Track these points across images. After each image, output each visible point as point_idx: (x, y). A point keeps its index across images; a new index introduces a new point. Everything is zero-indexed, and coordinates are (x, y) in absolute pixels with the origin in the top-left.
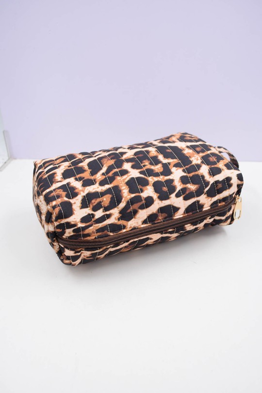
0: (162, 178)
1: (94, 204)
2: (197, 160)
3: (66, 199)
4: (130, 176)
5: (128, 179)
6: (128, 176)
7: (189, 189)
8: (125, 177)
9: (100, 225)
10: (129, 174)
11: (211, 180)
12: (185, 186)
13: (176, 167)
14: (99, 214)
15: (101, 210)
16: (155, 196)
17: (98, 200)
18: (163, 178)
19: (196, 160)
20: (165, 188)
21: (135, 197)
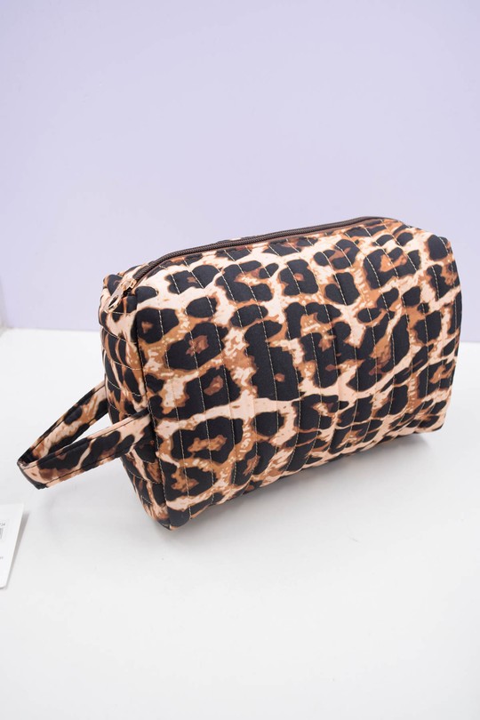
0: (303, 299)
1: (402, 257)
2: (234, 342)
3: (441, 263)
4: (355, 308)
5: (358, 300)
6: (357, 307)
7: (255, 277)
8: (362, 306)
9: (383, 233)
10: (357, 310)
11: (212, 290)
12: (263, 281)
13: (277, 323)
14: (391, 245)
15: (389, 250)
16: (313, 266)
17: (398, 263)
18: (301, 300)
19: (237, 340)
20: (299, 279)
21: (345, 268)
